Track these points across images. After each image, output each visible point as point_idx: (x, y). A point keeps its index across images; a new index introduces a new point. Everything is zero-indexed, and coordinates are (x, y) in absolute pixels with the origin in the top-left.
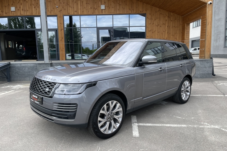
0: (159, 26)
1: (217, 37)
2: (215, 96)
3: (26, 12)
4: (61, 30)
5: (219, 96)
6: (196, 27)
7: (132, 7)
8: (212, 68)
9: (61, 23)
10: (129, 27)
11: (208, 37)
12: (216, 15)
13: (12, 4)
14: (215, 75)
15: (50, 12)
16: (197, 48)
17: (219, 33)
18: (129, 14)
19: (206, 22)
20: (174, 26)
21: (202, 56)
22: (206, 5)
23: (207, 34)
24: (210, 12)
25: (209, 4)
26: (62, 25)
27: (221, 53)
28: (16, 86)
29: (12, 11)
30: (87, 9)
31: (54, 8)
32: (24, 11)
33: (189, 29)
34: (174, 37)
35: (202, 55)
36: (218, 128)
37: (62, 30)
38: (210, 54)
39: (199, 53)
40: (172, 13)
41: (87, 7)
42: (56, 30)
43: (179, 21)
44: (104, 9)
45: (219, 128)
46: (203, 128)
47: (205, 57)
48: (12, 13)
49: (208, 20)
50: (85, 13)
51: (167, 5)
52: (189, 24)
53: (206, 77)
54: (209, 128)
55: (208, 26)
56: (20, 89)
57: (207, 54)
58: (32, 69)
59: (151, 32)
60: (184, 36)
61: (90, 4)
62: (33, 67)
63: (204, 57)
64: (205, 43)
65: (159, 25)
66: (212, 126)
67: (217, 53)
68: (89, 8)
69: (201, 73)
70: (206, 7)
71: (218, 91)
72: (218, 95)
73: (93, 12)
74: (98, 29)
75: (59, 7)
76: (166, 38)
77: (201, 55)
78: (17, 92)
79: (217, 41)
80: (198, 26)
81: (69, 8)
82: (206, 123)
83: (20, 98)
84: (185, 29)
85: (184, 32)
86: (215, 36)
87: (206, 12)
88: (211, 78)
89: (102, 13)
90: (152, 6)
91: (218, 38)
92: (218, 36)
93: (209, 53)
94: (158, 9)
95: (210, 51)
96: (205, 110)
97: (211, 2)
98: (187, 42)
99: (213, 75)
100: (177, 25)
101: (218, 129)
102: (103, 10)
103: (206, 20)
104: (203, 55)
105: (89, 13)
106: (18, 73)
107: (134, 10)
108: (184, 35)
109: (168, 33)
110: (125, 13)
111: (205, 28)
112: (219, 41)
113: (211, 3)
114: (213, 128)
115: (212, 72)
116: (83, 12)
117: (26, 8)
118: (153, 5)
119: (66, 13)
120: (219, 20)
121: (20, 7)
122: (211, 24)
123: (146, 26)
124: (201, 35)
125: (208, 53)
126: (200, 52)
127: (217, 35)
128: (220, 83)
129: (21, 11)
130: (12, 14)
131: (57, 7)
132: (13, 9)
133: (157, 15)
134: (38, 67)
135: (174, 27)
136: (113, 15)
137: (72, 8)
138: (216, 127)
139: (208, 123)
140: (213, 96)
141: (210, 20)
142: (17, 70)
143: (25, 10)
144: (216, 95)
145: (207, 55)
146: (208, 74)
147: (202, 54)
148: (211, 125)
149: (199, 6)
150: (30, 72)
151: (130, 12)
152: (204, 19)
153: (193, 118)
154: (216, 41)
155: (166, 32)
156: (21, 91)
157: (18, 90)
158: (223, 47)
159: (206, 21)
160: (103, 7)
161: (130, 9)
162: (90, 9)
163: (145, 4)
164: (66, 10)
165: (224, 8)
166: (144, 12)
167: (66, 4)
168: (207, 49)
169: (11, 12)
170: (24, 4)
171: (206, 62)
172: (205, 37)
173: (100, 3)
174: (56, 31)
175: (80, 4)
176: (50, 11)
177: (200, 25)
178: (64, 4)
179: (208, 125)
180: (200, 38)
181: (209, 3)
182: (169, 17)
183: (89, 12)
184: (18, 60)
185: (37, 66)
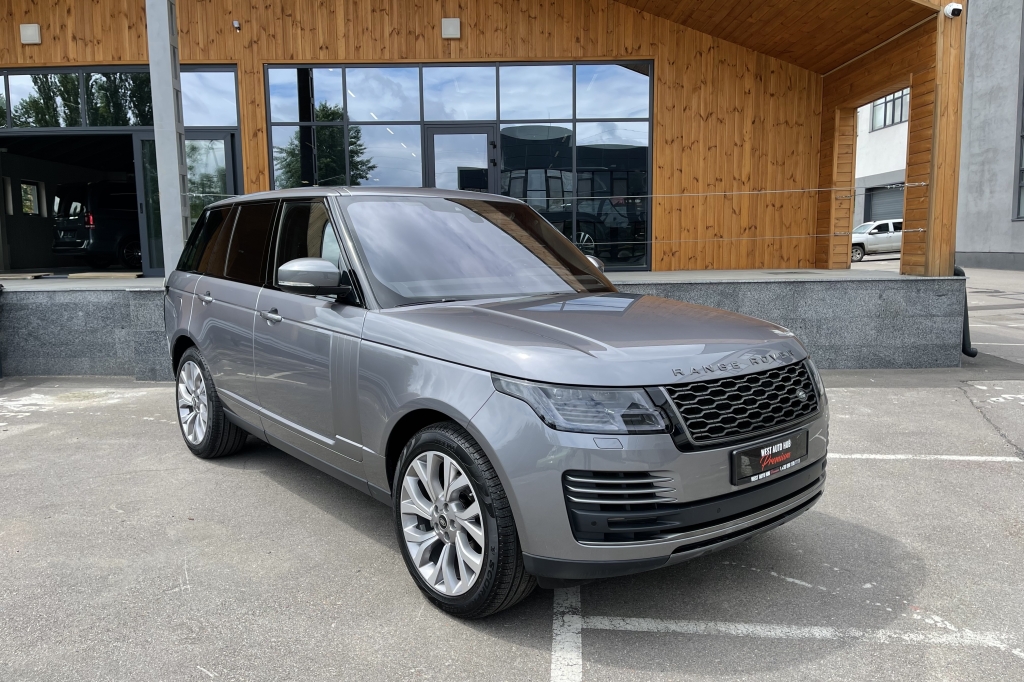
0: (713, 120)
1: (983, 171)
2: (979, 464)
3: (89, 50)
4: (255, 135)
5: (999, 459)
6: (885, 126)
7: (587, 30)
8: (961, 319)
9: (253, 102)
10: (574, 121)
11: (940, 175)
12: (978, 74)
13: (24, 8)
14: (973, 354)
15: (205, 51)
16: (890, 222)
17: (991, 155)
18: (575, 62)
19: (934, 102)
20: (782, 120)
21: (916, 264)
22: (936, 18)
23: (938, 159)
24: (953, 52)
25: (946, 17)
26: (258, 110)
27: (999, 245)
28: (25, 400)
29: (24, 46)
30: (378, 36)
31: (220, 32)
32: (80, 42)
33: (854, 135)
34: (783, 173)
35: (914, 259)
36: (998, 644)
37: (260, 134)
38: (953, 254)
39: (898, 244)
40: (772, 60)
41: (378, 28)
42: (233, 136)
43: (809, 97)
44: (458, 36)
45: (1003, 647)
46: (921, 648)
47: (926, 266)
48: (24, 54)
49: (942, 92)
50: (368, 54)
51: (750, 20)
52: (852, 113)
53: (934, 364)
54: (950, 647)
55: (944, 119)
56: (36, 415)
57: (937, 255)
58: (104, 319)
59: (675, 145)
60: (831, 165)
61: (391, 14)
62: (112, 307)
63: (921, 269)
64: (930, 203)
65: (714, 116)
66: (970, 637)
67: (979, 247)
68: (387, 31)
69: (910, 340)
70: (935, 29)
71: (992, 437)
72: (989, 459)
73: (404, 49)
74: (431, 131)
75: (245, 27)
76: (744, 178)
77: (908, 258)
78: (15, 430)
79: (981, 192)
80: (893, 123)
81: (290, 31)
82: (937, 618)
83: (22, 465)
84: (837, 134)
85: (832, 147)
86: (973, 168)
87: (932, 56)
88: (957, 366)
89: (448, 57)
90: (682, 27)
91: (987, 176)
92: (986, 167)
93: (945, 249)
94: (707, 40)
95: (950, 239)
96: (928, 539)
97: (960, 7)
98: (844, 194)
99: (967, 350)
100: (799, 115)
101: (997, 650)
102: (452, 43)
103: (933, 91)
104: (921, 259)
105: (387, 57)
106: (36, 338)
107: (594, 42)
108: (831, 161)
109: (754, 150)
110: (557, 55)
111: (930, 132)
112: (991, 192)
113: (956, 12)
114: (971, 647)
115: (959, 340)
116: (357, 48)
117: (92, 30)
118: (686, 21)
119: (280, 52)
120: (993, 95)
121: (63, 27)
122: (958, 112)
123: (651, 120)
124: (909, 164)
125: (944, 246)
126: (906, 240)
127: (983, 164)
128: (998, 394)
129: (66, 44)
130: (24, 59)
131: (236, 24)
132: (29, 33)
133: (703, 69)
134: (132, 308)
135: (783, 127)
136: (497, 64)
137: (307, 31)
138: (990, 640)
139: (945, 613)
140: (969, 463)
141: (952, 90)
142: (35, 321)
143: (88, 38)
144: (981, 455)
145: (937, 257)
146: (944, 347)
147: (913, 251)
148: (960, 629)
149: (902, 25)
150: (94, 331)
151: (580, 54)
152: (923, 89)
153: (868, 586)
154: (978, 189)
155: (747, 147)
156: (35, 426)
157: (24, 421)
158: (1011, 218)
159: (931, 97)
160: (451, 28)
161: (578, 40)
162: (391, 35)
163: (647, 15)
164: (280, 41)
165: (1014, 43)
166: (645, 54)
167: (279, 11)
168: (936, 229)
169: (19, 49)
170: (83, 14)
171: (933, 290)
172: (931, 175)
173: (437, 7)
174: (231, 137)
175: (346, 13)
176: (201, 45)
177: (906, 116)
178: (270, 11)
179: (946, 630)
180: (903, 178)
181: (949, 9)
182: (758, 77)
183: (387, 51)
184: (52, 275)
185: (128, 306)
